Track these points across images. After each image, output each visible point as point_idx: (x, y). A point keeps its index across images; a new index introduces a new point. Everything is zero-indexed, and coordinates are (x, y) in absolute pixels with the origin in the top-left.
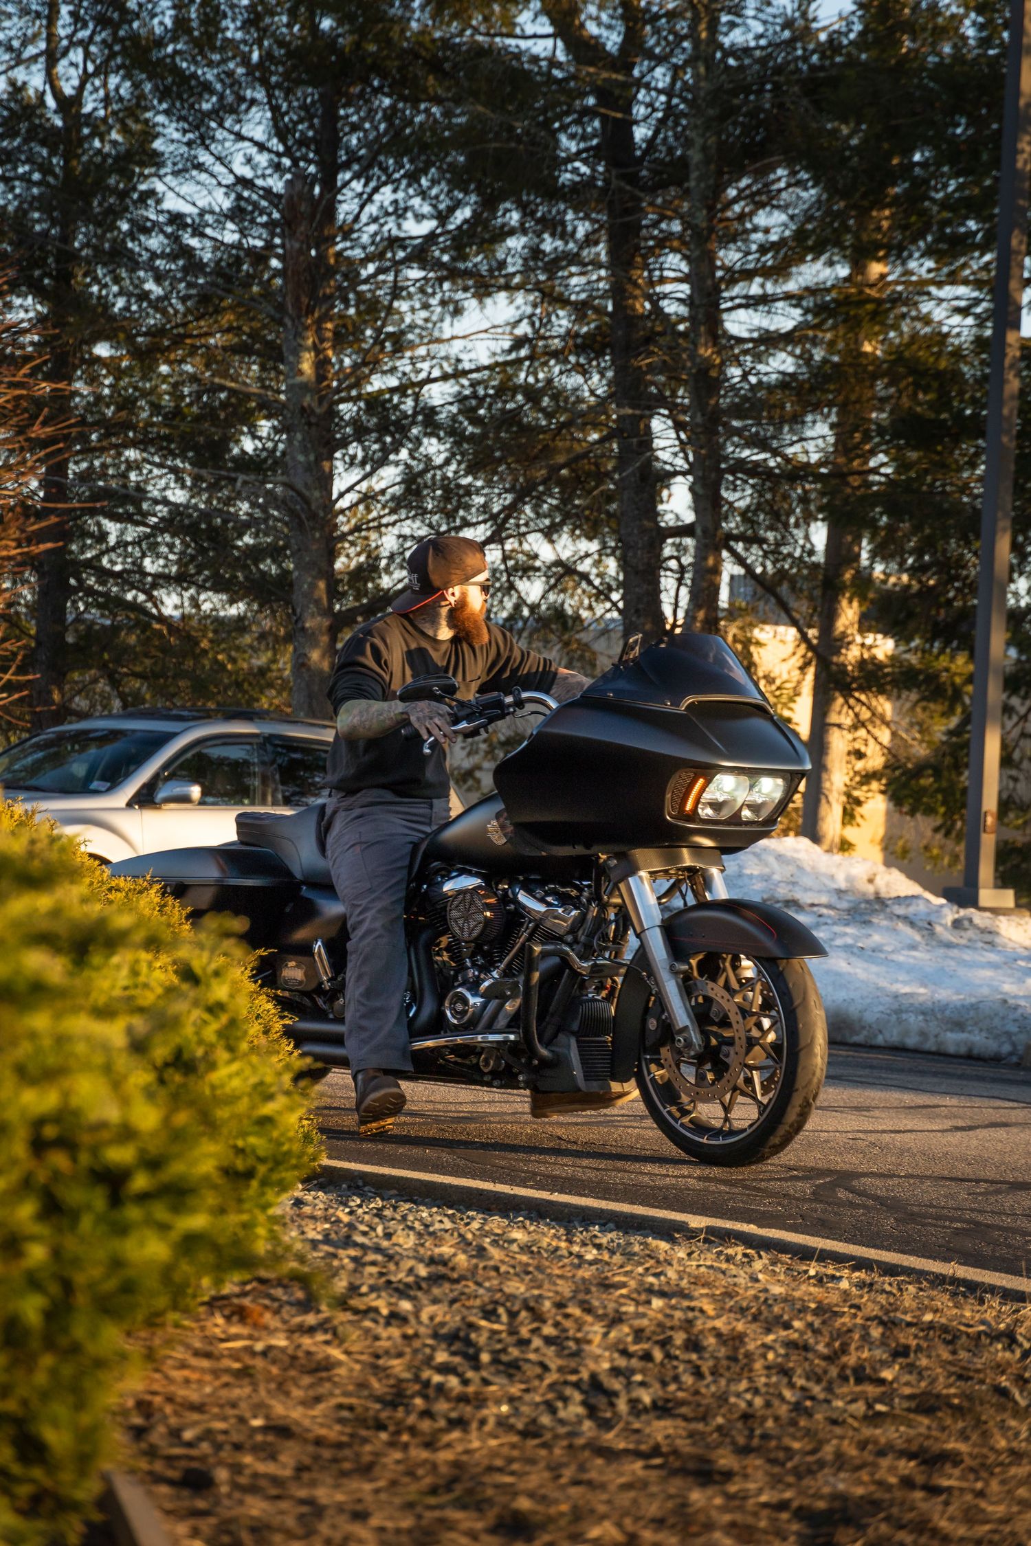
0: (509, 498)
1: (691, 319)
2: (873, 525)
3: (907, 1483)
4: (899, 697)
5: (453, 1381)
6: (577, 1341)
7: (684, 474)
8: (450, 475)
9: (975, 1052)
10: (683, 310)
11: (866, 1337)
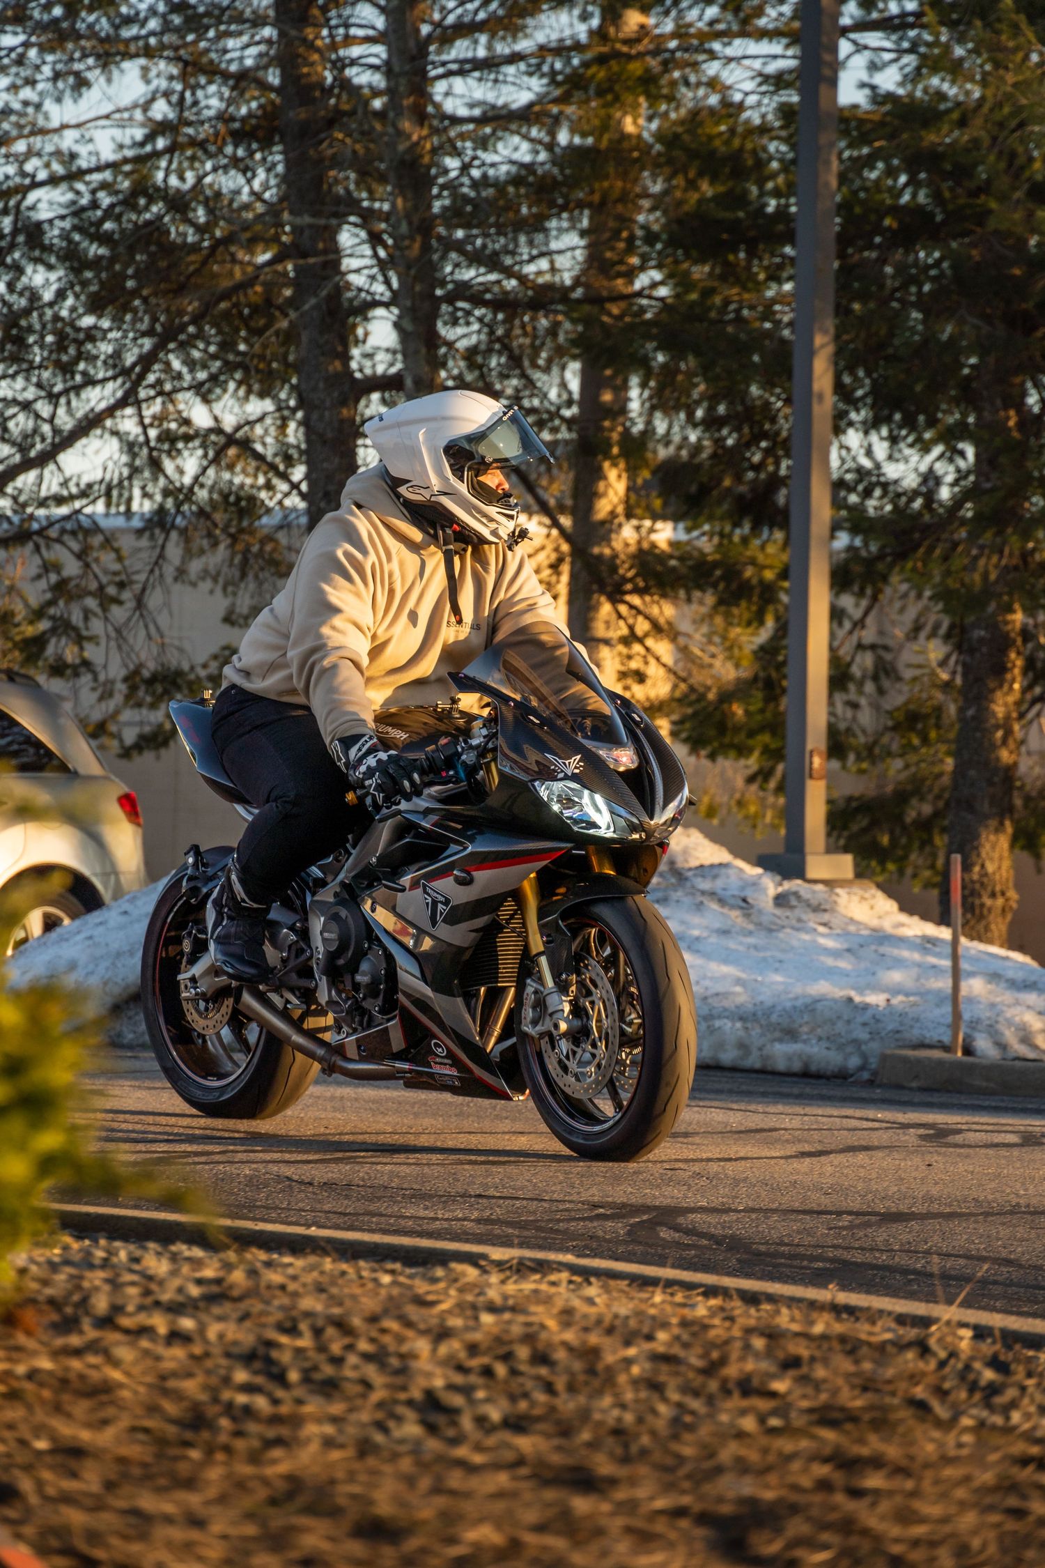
0: (147, 343)
1: (390, 92)
2: (643, 364)
3: (824, 1485)
4: (689, 600)
5: (261, 1402)
6: (402, 1357)
7: (386, 305)
8: (64, 313)
9: (813, 1068)
10: (378, 80)
11: (747, 1347)
